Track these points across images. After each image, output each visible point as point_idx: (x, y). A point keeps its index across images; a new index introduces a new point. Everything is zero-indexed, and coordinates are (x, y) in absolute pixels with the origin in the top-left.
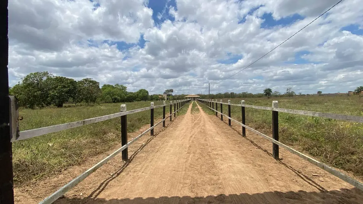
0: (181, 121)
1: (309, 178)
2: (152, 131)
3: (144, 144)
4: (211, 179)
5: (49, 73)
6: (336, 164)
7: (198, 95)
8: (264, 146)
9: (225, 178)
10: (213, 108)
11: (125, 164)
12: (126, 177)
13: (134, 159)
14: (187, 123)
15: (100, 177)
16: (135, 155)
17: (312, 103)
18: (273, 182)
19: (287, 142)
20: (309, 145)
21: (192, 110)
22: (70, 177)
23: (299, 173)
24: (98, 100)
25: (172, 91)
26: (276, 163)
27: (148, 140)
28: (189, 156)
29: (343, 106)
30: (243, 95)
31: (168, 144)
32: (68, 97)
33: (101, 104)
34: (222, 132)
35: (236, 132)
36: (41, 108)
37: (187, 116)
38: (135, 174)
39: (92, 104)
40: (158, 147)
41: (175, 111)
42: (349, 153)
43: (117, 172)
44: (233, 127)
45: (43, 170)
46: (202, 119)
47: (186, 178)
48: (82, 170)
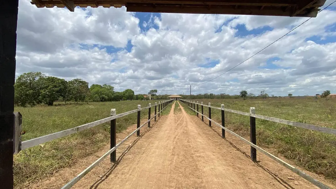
0: (165, 122)
1: (285, 181)
2: (138, 132)
3: (131, 145)
4: (196, 182)
5: (42, 74)
6: (308, 168)
7: (180, 95)
8: (243, 148)
9: (208, 181)
10: (194, 109)
11: (113, 166)
12: (115, 180)
13: (121, 161)
14: (171, 124)
15: (90, 180)
16: (123, 157)
17: (283, 105)
18: (252, 186)
19: (263, 144)
20: (283, 148)
21: (175, 111)
22: (61, 179)
23: (276, 176)
24: (87, 99)
25: (156, 91)
26: (254, 165)
27: (134, 141)
28: (173, 158)
29: (312, 109)
30: (222, 96)
31: (153, 145)
32: (58, 96)
33: (89, 103)
34: (203, 133)
35: (216, 133)
36: (32, 106)
37: (170, 116)
38: (123, 177)
39: (81, 103)
40: (144, 149)
41: (159, 112)
42: (320, 157)
43: (106, 173)
44: (213, 128)
45: (35, 172)
46: (184, 119)
47: (171, 181)
48: (73, 173)
